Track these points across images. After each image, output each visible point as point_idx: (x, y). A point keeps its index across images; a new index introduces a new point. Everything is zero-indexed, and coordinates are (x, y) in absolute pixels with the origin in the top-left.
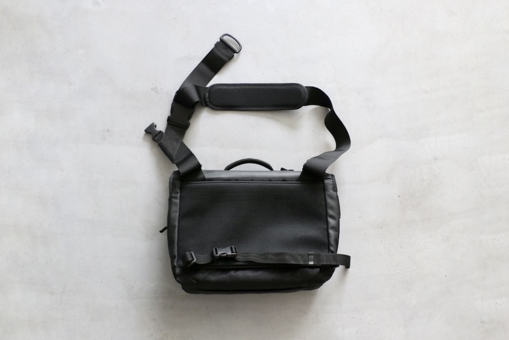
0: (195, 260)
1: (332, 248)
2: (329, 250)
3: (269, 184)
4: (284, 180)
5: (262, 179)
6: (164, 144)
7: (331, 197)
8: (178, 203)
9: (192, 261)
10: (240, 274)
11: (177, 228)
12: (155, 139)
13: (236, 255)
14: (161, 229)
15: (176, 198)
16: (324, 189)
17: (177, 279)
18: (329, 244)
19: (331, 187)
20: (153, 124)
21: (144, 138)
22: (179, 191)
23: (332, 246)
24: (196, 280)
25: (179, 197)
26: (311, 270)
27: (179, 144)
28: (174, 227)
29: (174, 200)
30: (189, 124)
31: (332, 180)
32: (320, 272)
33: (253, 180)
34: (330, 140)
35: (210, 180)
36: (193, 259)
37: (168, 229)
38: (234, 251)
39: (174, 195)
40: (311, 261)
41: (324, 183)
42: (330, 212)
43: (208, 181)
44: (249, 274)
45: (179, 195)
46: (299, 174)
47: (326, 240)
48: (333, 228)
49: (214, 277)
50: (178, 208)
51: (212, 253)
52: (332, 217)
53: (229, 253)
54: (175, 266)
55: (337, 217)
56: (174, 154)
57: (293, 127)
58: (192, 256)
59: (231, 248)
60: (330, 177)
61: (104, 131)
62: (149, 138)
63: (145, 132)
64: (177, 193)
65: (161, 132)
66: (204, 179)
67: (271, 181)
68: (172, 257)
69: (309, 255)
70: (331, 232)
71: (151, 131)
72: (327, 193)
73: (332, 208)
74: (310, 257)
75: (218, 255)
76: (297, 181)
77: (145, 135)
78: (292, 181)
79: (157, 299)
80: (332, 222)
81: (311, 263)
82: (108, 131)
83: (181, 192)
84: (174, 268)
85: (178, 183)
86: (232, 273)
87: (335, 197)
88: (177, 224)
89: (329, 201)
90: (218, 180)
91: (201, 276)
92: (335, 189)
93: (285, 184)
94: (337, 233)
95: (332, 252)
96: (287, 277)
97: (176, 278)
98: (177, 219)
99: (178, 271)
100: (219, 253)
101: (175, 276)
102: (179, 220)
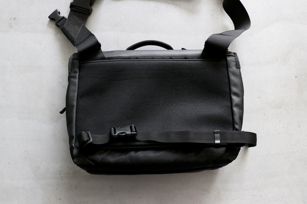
0: (91, 140)
1: (237, 127)
2: (234, 128)
3: (170, 62)
4: (186, 57)
5: (163, 58)
6: (66, 28)
7: (234, 74)
8: (77, 82)
9: (87, 141)
10: (141, 155)
11: (75, 108)
12: (58, 24)
13: (135, 135)
14: (61, 110)
15: (75, 77)
16: (227, 66)
17: (75, 160)
18: (233, 122)
19: (234, 63)
20: (56, 11)
21: (48, 25)
22: (78, 71)
23: (237, 124)
24: (94, 161)
25: (78, 76)
26: (216, 149)
27: (81, 28)
28: (73, 106)
29: (72, 79)
30: (92, 10)
31: (234, 57)
32: (227, 151)
33: (153, 58)
34: (228, 23)
35: (109, 58)
36: (90, 139)
37: (67, 110)
38: (134, 130)
39: (72, 74)
40: (217, 139)
41: (226, 60)
42: (234, 89)
43: (107, 59)
44: (151, 155)
45: (78, 74)
46: (200, 52)
47: (231, 118)
48: (237, 105)
49: (112, 158)
50: (77, 87)
51: (111, 133)
52: (236, 94)
53: (129, 132)
54: (73, 146)
55: (241, 95)
56: (75, 36)
57: (192, 11)
58: (89, 136)
59: (131, 128)
60: (233, 55)
61: (11, 19)
62: (53, 25)
63: (49, 19)
64: (76, 72)
65: (64, 17)
66: (104, 58)
67: (172, 58)
68: (71, 138)
69: (214, 133)
70: (235, 109)
71: (55, 18)
72: (230, 70)
73: (235, 85)
74: (216, 135)
75: (116, 134)
76: (199, 58)
77: (49, 21)
78: (194, 58)
79: (62, 180)
80: (235, 99)
81: (218, 142)
82: (14, 19)
83: (79, 72)
84: (71, 149)
85: (77, 62)
86: (132, 154)
87: (239, 73)
88: (75, 104)
89: (233, 78)
90: (118, 59)
91: (99, 157)
92: (238, 66)
93: (186, 62)
94: (241, 111)
95: (237, 130)
96: (191, 157)
97: (73, 159)
98: (75, 99)
99: (75, 151)
100: (117, 133)
101: (73, 157)
102: (77, 100)
